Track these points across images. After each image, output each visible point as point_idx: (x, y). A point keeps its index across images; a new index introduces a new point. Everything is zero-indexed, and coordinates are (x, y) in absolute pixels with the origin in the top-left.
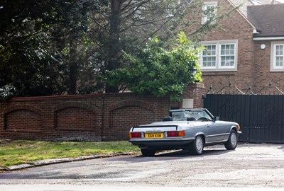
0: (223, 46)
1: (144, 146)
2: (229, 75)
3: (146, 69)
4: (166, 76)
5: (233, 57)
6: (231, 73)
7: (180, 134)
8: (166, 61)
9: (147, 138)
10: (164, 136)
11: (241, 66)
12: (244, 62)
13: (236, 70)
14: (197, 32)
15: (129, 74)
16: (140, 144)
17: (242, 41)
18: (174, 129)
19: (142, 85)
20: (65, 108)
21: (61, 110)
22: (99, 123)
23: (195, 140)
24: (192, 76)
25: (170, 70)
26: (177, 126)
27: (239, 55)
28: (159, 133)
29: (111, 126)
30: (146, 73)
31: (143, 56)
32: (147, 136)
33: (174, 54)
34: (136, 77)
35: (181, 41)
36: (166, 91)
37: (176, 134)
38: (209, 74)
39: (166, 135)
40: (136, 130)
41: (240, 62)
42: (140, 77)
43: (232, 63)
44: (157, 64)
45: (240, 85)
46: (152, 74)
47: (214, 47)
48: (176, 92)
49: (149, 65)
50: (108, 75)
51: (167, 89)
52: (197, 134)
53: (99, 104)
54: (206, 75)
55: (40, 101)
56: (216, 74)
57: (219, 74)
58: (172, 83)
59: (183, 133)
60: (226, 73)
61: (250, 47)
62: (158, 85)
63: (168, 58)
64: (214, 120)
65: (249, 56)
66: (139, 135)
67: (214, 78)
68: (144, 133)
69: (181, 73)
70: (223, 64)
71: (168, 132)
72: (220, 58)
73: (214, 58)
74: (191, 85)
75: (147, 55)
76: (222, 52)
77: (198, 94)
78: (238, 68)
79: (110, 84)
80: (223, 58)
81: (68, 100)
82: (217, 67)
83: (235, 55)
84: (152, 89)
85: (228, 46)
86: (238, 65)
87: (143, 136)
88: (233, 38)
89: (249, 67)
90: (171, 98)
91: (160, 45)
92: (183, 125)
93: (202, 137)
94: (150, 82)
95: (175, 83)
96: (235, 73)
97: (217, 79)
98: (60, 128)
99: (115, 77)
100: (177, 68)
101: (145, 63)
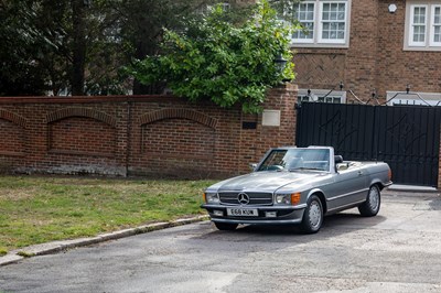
0: (326, 6)
2: (335, 55)
3: (202, 59)
5: (342, 25)
6: (339, 52)
8: (235, 46)
11: (356, 39)
12: (361, 34)
13: (347, 46)
15: (173, 66)
19: (196, 86)
20: (66, 118)
21: (58, 121)
22: (123, 145)
24: (279, 72)
25: (243, 61)
27: (352, 22)
29: (143, 149)
30: (202, 66)
33: (249, 34)
36: (236, 98)
38: (303, 51)
41: (354, 33)
43: (341, 36)
44: (222, 52)
45: (353, 71)
46: (213, 69)
47: (311, 6)
48: (250, 100)
49: (206, 52)
50: (138, 67)
51: (237, 94)
53: (123, 113)
55: (23, 104)
56: (314, 51)
57: (319, 51)
58: (245, 82)
60: (330, 51)
61: (370, 8)
62: (222, 85)
63: (241, 41)
65: (370, 23)
67: (310, 58)
69: (260, 67)
70: (325, 35)
72: (321, 26)
73: (311, 25)
74: (277, 87)
75: (204, 35)
76: (325, 16)
77: (289, 102)
78: (350, 43)
79: (142, 82)
80: (325, 25)
81: (71, 103)
82: (316, 40)
83: (347, 20)
84: (213, 93)
85: (334, 5)
86: (351, 38)
89: (370, 41)
90: (244, 109)
95: (251, 84)
96: (346, 52)
97: (315, 60)
98: (56, 150)
99: (150, 70)
100: (254, 59)
101: (200, 48)
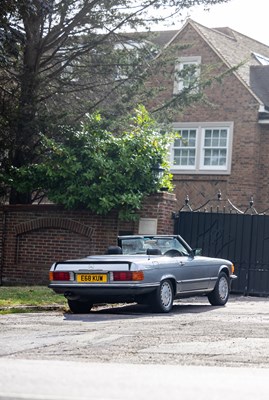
0: (208, 133)
1: (73, 294)
2: (217, 181)
3: (79, 166)
4: (113, 178)
5: (224, 152)
6: (221, 178)
7: (135, 276)
8: (113, 153)
9: (79, 282)
10: (108, 279)
11: (238, 166)
12: (243, 161)
13: (229, 173)
14: (166, 106)
15: (50, 173)
16: (68, 292)
17: (240, 124)
18: (125, 268)
19: (72, 193)
23: (160, 288)
24: (157, 180)
25: (119, 168)
26: (130, 264)
27: (234, 148)
28: (100, 274)
29: (17, 260)
30: (79, 173)
31: (76, 144)
32: (79, 278)
33: (127, 143)
34: (61, 179)
35: (140, 121)
36: (112, 204)
37: (128, 276)
38: (184, 178)
39: (112, 278)
40: (61, 268)
41: (236, 159)
42: (68, 178)
43: (223, 161)
44: (99, 158)
45: (235, 197)
46: (89, 175)
47: (193, 133)
48: (128, 207)
49: (84, 159)
50: (14, 173)
51: (113, 201)
52: (163, 278)
54: (178, 179)
56: (196, 178)
57: (201, 178)
58: (122, 190)
59: (140, 275)
60: (211, 178)
61: (252, 134)
62: (98, 192)
63: (118, 149)
64: (192, 254)
65: (251, 149)
66: (65, 276)
67: (192, 185)
68: (75, 274)
69: (138, 174)
70: (207, 161)
71: (115, 273)
72: (202, 153)
73: (193, 152)
74: (154, 195)
75: (82, 142)
76: (207, 142)
77: (166, 211)
78: (232, 169)
79: (18, 189)
80: (207, 151)
82: (198, 167)
83: (228, 147)
84: (89, 200)
85: (216, 132)
86: (233, 165)
87: (72, 279)
88: (226, 119)
89: (250, 168)
90: (121, 216)
91: (105, 126)
92: (141, 262)
93: (172, 282)
94: (85, 189)
95: (128, 191)
96: (227, 179)
97: (196, 187)
99: (26, 178)
100: (132, 166)
101: (78, 155)
